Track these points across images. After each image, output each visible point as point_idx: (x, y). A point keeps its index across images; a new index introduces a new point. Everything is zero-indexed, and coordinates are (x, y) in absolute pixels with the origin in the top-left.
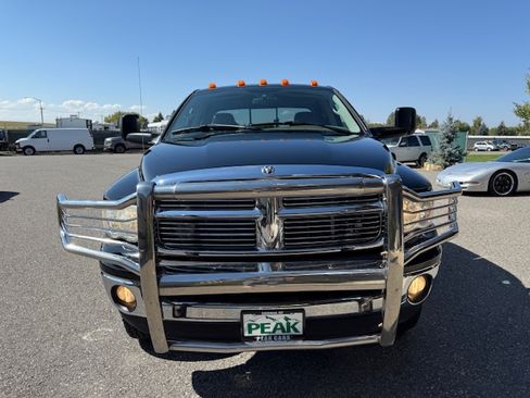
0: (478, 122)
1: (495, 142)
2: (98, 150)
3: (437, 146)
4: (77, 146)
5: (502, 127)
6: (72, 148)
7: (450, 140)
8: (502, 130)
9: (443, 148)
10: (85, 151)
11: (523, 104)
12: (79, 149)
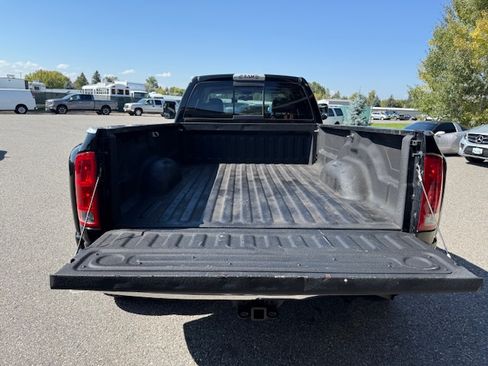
0: (372, 95)
1: (387, 112)
2: (40, 110)
3: (349, 117)
4: (19, 106)
5: (391, 100)
6: (14, 108)
7: (359, 112)
8: (391, 103)
9: (353, 119)
10: (27, 111)
11: (414, 87)
12: (20, 109)
